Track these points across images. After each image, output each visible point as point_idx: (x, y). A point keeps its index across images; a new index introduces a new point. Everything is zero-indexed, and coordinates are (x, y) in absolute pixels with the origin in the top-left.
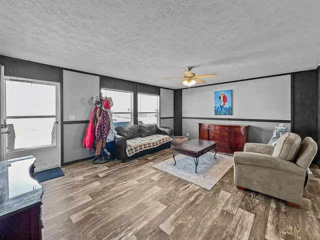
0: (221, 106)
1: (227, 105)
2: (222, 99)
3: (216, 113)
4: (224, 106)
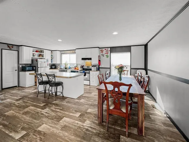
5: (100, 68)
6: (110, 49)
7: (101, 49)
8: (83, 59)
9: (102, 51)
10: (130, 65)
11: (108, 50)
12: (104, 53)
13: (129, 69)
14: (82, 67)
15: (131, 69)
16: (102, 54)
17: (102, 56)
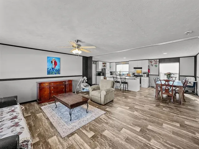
0: (52, 68)
1: (57, 67)
2: (53, 63)
3: (49, 73)
4: (55, 68)
5: (149, 75)
6: (159, 60)
7: (150, 61)
8: (135, 68)
9: (151, 62)
10: (178, 73)
11: (157, 61)
12: (153, 64)
13: (177, 76)
14: (134, 74)
15: (180, 76)
16: (151, 64)
17: (151, 66)
